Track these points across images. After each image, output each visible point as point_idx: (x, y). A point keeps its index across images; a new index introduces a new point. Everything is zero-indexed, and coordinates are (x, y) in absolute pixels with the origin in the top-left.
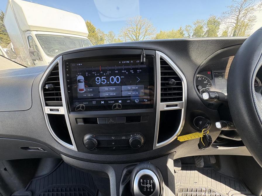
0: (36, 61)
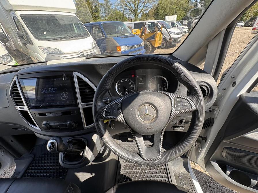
0: (27, 45)
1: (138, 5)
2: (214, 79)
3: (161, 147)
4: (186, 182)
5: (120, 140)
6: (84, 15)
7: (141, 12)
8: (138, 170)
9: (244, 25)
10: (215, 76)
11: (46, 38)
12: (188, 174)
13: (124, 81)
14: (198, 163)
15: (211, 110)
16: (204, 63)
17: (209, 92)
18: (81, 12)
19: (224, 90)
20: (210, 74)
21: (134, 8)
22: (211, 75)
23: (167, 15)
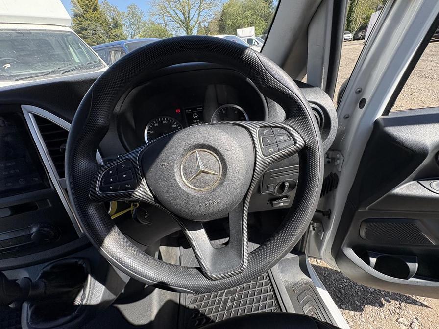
1: (189, 14)
2: (329, 94)
3: (245, 243)
4: (307, 298)
5: (179, 246)
6: (93, 34)
7: (196, 24)
8: (219, 296)
9: (352, 37)
10: (329, 90)
11: (11, 76)
12: (309, 283)
13: (160, 123)
14: (323, 258)
15: (330, 160)
16: (306, 76)
17: (324, 121)
18: (86, 30)
19: (347, 117)
20: (320, 87)
21: (183, 18)
22: (322, 88)
23: (239, 28)
